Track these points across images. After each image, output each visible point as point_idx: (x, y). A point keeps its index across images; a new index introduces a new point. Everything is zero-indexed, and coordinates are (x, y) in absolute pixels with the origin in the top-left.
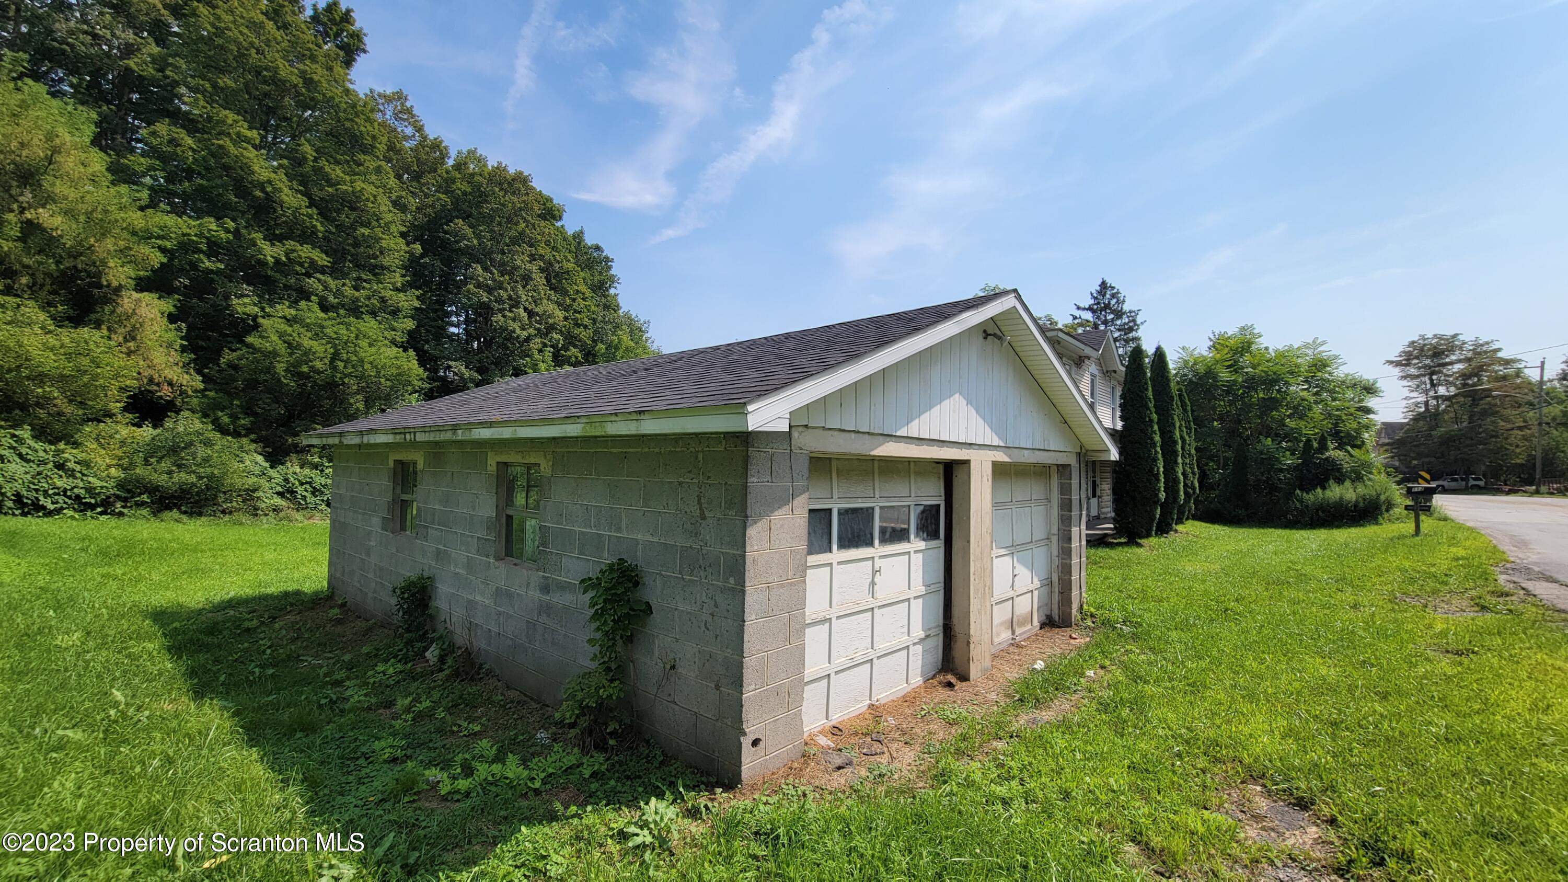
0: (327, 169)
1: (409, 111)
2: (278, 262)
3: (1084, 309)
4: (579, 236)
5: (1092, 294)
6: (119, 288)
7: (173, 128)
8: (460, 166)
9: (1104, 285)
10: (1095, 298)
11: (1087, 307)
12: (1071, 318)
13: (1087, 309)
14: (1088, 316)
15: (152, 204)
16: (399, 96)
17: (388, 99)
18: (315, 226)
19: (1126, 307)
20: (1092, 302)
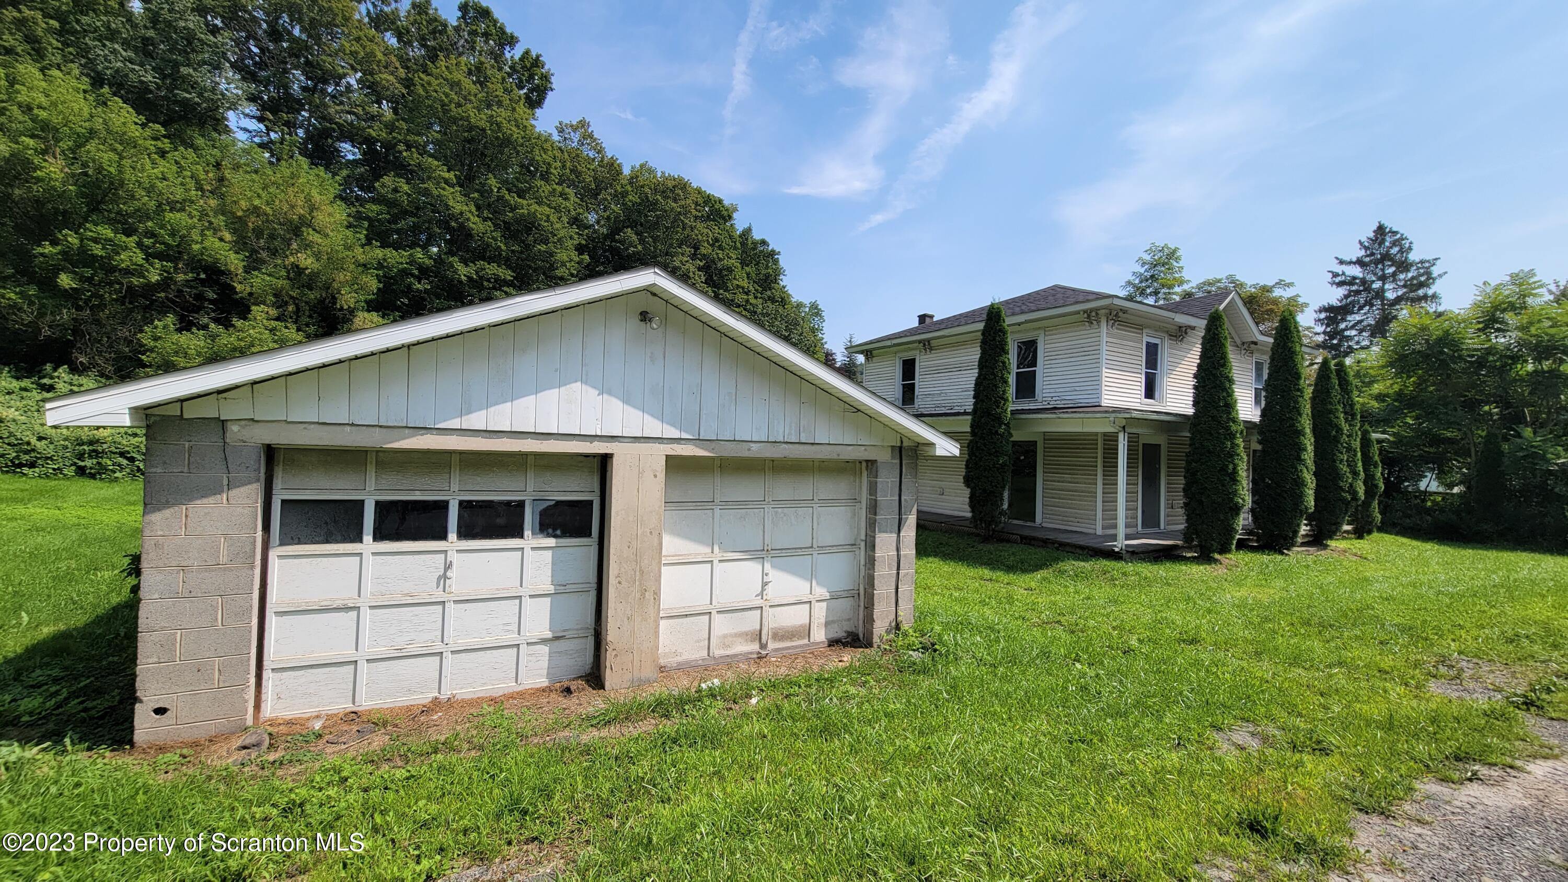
0: (507, 197)
1: (591, 136)
2: (470, 279)
3: (1350, 263)
4: (747, 232)
5: (1361, 243)
6: (352, 311)
7: (397, 179)
8: (633, 179)
9: (1381, 230)
10: (1366, 248)
11: (1354, 259)
12: (1330, 275)
13: (1354, 263)
14: (1356, 271)
15: (369, 241)
16: (583, 124)
17: (575, 129)
18: (499, 247)
19: (1413, 257)
20: (1363, 253)
